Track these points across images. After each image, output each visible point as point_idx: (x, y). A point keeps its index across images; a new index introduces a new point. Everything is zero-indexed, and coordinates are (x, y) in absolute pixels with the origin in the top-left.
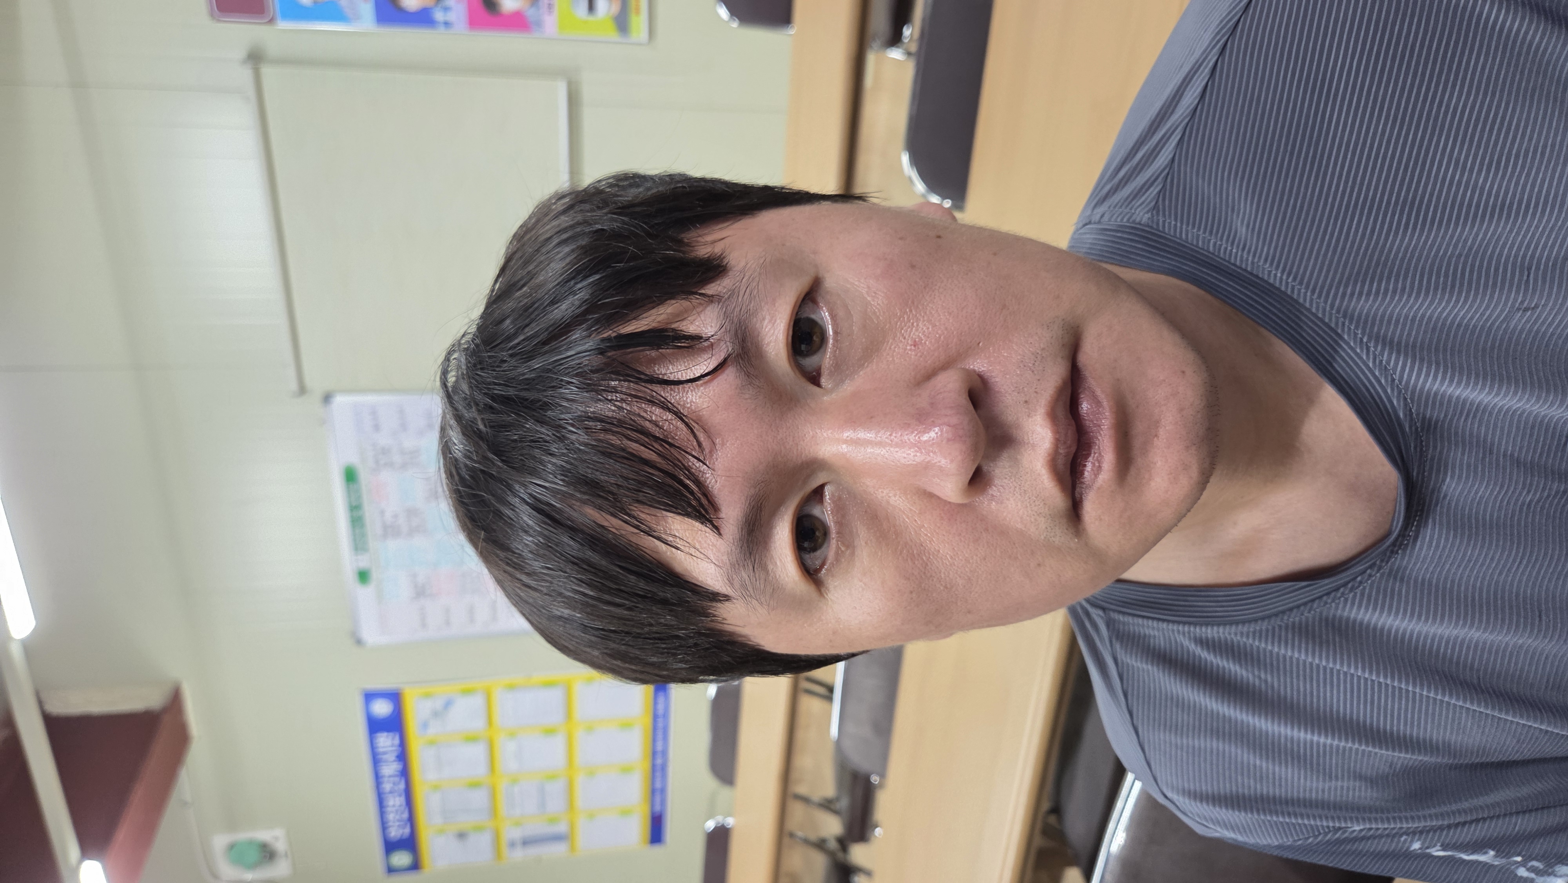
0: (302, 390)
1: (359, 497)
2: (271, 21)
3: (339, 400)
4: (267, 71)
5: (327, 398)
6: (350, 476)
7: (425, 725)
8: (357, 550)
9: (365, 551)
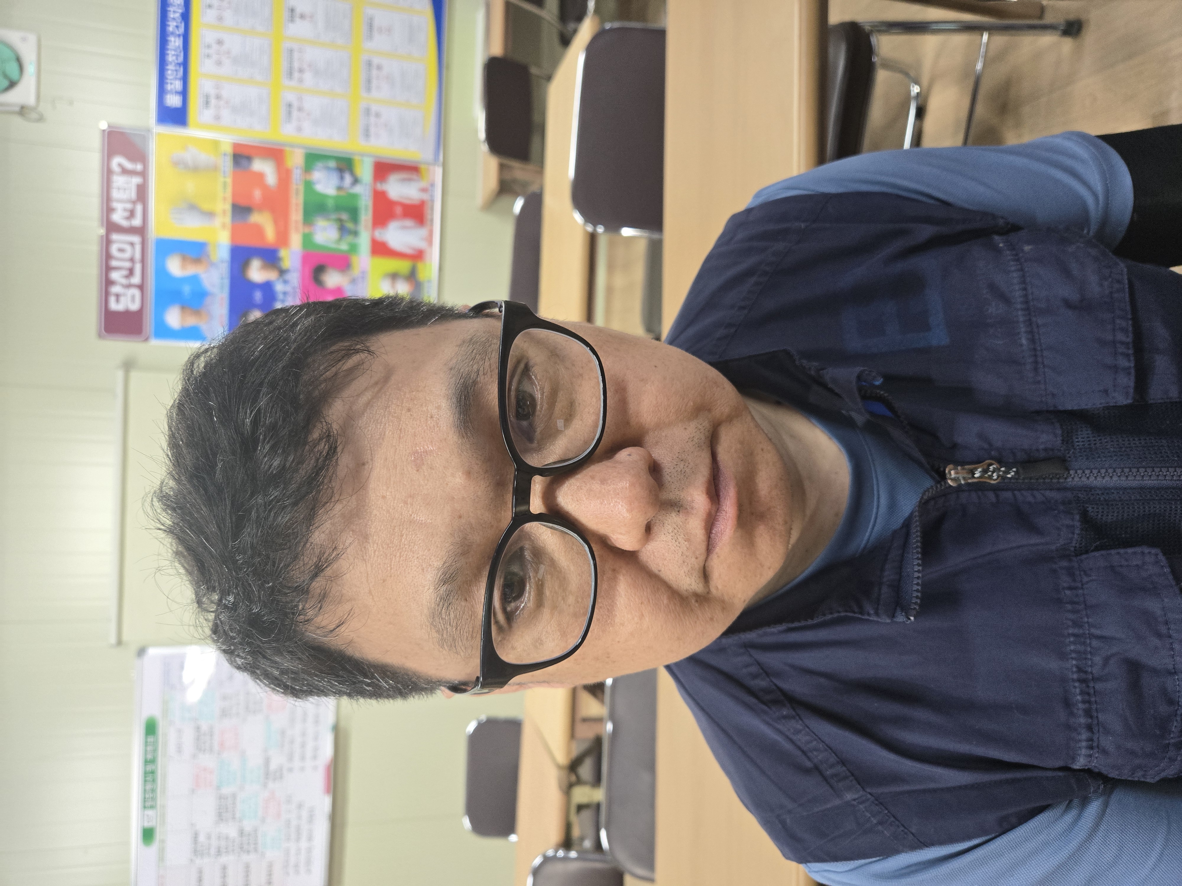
0: (120, 642)
1: (155, 751)
2: (146, 340)
3: (152, 651)
4: (134, 375)
5: (141, 652)
6: (151, 728)
8: (145, 807)
9: (152, 807)
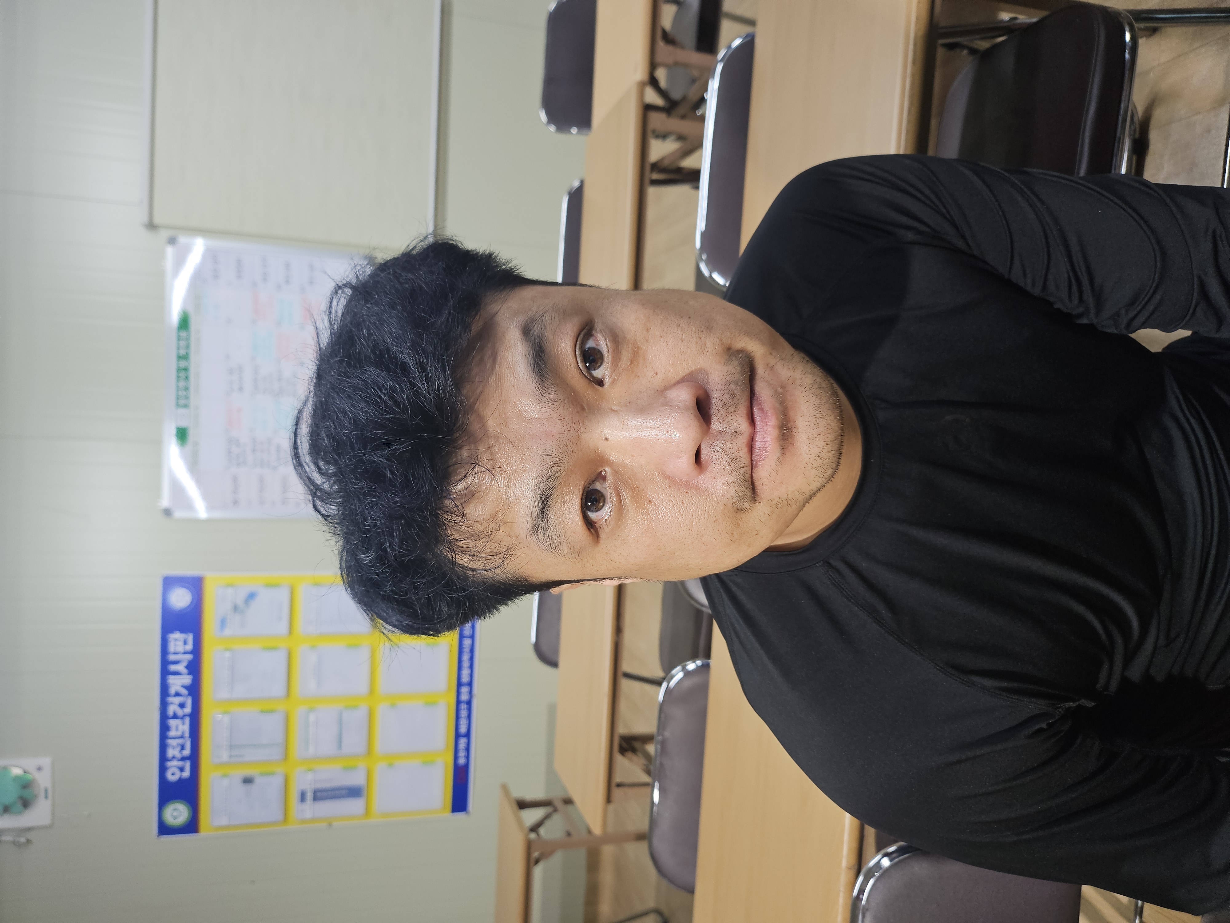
0: (151, 226)
1: (188, 347)
5: (173, 239)
6: (184, 324)
7: (223, 623)
8: (178, 405)
9: (186, 406)
